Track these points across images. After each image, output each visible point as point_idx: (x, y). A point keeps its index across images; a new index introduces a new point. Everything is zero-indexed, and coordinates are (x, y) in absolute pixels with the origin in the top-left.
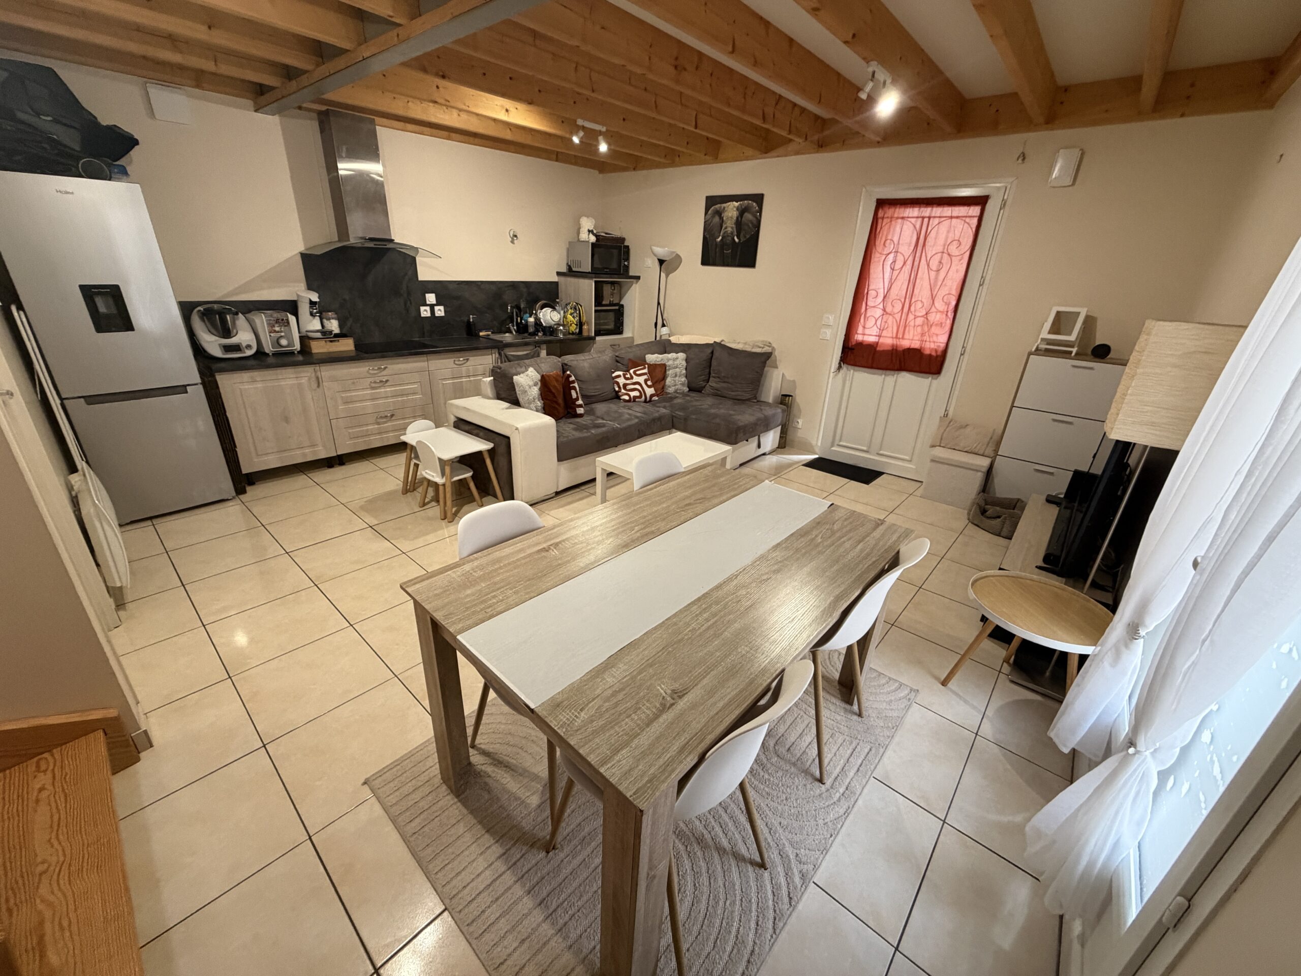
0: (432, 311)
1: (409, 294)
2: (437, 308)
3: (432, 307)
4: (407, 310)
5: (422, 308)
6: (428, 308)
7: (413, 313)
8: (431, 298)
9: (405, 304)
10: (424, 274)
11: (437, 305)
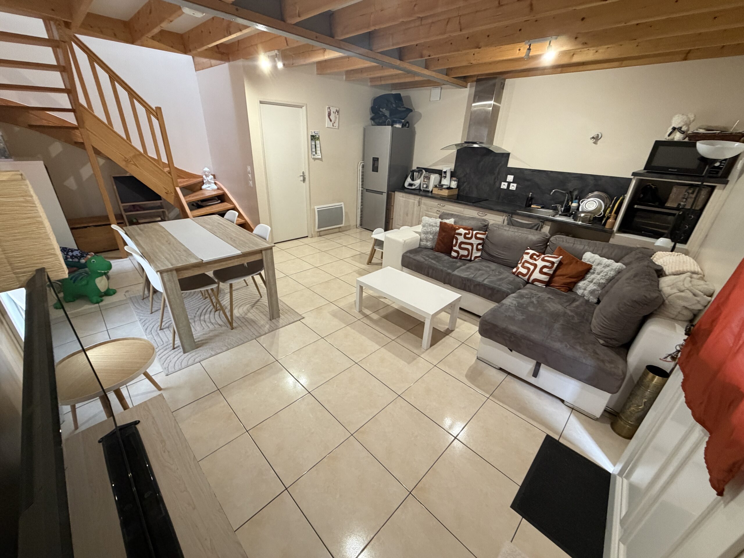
0: (509, 186)
1: (498, 174)
2: (512, 184)
3: (509, 183)
4: (495, 183)
5: (503, 183)
6: (506, 184)
7: (497, 184)
8: (510, 178)
9: (495, 179)
10: (512, 164)
11: (513, 182)
